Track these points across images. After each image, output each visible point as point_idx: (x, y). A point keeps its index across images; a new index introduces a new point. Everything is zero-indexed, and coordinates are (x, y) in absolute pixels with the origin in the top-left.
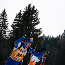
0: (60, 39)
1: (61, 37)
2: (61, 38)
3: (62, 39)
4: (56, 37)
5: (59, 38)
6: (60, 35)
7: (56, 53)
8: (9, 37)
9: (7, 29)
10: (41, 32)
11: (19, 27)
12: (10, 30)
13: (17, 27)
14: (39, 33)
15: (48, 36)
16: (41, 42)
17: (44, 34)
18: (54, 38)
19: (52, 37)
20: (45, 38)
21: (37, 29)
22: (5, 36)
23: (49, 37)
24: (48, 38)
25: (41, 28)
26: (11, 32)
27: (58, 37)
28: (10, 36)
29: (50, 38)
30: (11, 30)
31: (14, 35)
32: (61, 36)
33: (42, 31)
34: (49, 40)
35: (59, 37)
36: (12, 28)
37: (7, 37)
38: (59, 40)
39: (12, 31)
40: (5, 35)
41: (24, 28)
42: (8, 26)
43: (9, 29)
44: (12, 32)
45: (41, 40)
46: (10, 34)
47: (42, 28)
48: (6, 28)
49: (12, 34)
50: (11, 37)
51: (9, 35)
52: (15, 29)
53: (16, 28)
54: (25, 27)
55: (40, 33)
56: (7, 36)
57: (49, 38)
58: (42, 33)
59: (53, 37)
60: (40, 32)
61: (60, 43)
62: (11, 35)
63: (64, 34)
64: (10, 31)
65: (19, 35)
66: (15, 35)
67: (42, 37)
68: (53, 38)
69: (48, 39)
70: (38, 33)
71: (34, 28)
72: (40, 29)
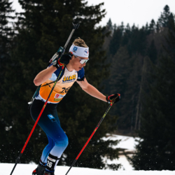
0: (153, 30)
1: (158, 25)
2: (158, 29)
3: (160, 31)
4: (143, 27)
5: (150, 30)
6: (153, 21)
7: (144, 69)
8: (17, 32)
9: (8, 11)
10: (102, 14)
11: (40, 5)
12: (17, 14)
13: (36, 5)
14: (96, 18)
15: (122, 26)
16: (103, 41)
17: (110, 21)
18: (137, 29)
19: (134, 27)
20: (113, 31)
21: (91, 7)
22: (4, 31)
23: (125, 27)
24: (123, 29)
25: (100, 5)
26: (20, 18)
27: (149, 25)
28: (17, 29)
29: (127, 31)
30: (21, 14)
31: (28, 27)
32: (156, 23)
33: (104, 11)
34: (123, 34)
35: (152, 25)
36: (23, 8)
37: (9, 32)
38: (151, 35)
39: (23, 16)
40: (4, 27)
41: (54, 7)
42: (11, 3)
43: (14, 11)
44: (23, 18)
45: (103, 37)
46: (17, 24)
47: (103, 4)
48: (8, 9)
49: (22, 23)
50: (22, 31)
51: (16, 26)
52: (30, 11)
53: (34, 6)
54: (57, 3)
55: (99, 16)
56: (10, 29)
57: (124, 31)
58: (104, 16)
59: (136, 26)
60: (100, 13)
61: (153, 42)
62: (20, 26)
63: (164, 17)
64: (19, 15)
65: (42, 24)
66: (31, 27)
67: (104, 28)
68: (135, 30)
69: (121, 33)
70: (94, 17)
71: (84, 4)
72: (98, 7)
